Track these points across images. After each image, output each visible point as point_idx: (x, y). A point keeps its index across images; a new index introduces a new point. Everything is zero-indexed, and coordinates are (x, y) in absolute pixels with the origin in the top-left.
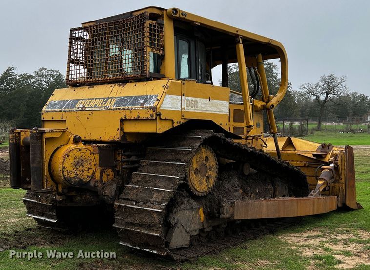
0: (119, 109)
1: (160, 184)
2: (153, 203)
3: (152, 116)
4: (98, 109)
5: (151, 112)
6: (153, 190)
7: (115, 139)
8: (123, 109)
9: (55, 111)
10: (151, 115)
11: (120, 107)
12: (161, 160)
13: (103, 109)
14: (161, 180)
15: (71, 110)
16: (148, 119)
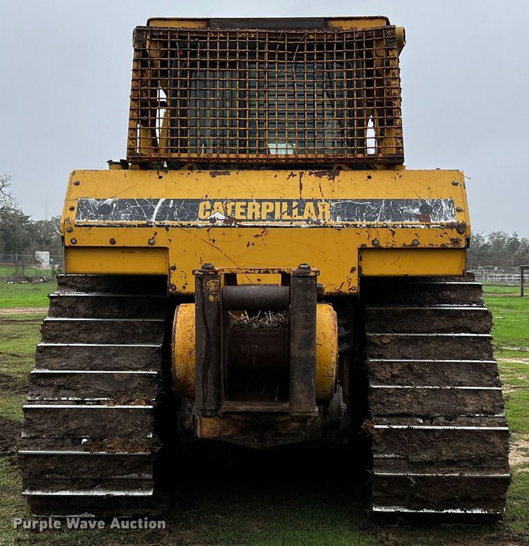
0: (356, 226)
1: (458, 379)
2: (474, 417)
3: (455, 241)
4: (288, 224)
5: (454, 234)
6: (458, 391)
7: (345, 289)
8: (368, 226)
9: (122, 226)
10: (452, 240)
11: (359, 223)
12: (419, 329)
13: (304, 225)
14: (455, 370)
15: (185, 223)
16: (443, 249)
